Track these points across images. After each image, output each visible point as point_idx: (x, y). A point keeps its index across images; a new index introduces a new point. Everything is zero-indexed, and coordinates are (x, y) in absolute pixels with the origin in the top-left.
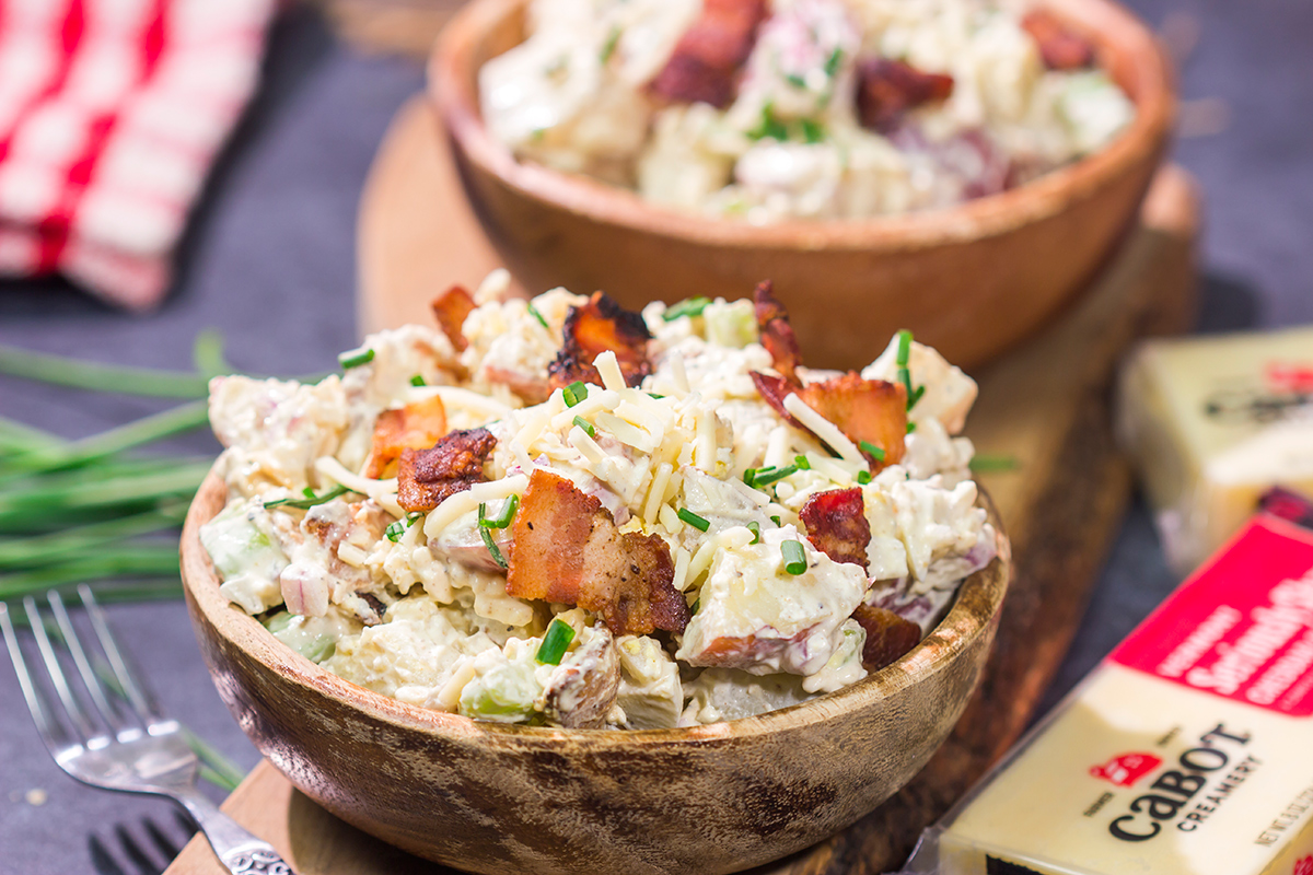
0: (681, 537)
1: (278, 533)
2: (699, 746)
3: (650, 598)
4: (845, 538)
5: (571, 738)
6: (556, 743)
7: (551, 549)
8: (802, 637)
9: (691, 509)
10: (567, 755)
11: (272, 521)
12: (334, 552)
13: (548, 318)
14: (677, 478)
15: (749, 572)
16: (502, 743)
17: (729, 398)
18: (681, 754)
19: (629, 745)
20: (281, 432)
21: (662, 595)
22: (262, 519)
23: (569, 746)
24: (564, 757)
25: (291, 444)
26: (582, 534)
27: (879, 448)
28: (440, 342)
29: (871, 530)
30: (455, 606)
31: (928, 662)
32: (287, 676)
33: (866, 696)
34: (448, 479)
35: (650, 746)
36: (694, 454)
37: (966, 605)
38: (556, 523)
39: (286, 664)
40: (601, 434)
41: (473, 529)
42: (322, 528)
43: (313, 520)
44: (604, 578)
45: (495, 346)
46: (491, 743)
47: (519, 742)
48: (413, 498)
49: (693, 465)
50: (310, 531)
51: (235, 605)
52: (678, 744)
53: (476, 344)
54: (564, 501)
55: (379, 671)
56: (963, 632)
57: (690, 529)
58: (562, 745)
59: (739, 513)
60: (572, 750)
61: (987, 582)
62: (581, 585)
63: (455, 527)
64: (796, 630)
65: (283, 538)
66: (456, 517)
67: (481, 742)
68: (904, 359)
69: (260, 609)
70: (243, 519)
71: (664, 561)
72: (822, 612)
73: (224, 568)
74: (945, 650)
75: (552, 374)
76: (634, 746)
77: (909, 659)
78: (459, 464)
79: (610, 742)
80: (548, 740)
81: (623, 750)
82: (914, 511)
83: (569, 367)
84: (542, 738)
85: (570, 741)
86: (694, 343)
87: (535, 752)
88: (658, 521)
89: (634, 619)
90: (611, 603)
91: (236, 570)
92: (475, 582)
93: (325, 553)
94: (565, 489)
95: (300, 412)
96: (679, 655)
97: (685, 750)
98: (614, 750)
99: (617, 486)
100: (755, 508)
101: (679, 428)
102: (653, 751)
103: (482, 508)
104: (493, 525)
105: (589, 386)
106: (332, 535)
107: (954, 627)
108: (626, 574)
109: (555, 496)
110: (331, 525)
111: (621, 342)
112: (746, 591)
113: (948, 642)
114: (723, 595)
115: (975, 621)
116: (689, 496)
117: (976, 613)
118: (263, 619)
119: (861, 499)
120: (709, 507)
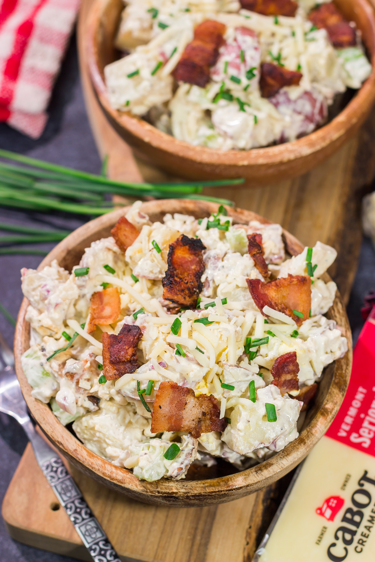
0: (222, 393)
1: (54, 372)
2: (232, 490)
4: (289, 373)
5: (180, 491)
6: (173, 493)
8: (274, 442)
9: (226, 383)
10: (178, 496)
11: (51, 367)
12: (78, 383)
14: (221, 369)
15: (253, 420)
16: (151, 492)
17: (237, 287)
18: (225, 494)
19: (204, 493)
20: (52, 310)
22: (47, 366)
23: (179, 493)
24: (177, 497)
25: (56, 314)
26: (182, 405)
27: (300, 311)
29: (300, 367)
31: (323, 427)
33: (299, 453)
34: (124, 362)
35: (212, 492)
36: (227, 355)
37: (336, 384)
38: (171, 402)
39: (61, 440)
40: (189, 354)
41: (135, 389)
42: (71, 375)
43: (68, 372)
44: (191, 422)
45: (140, 263)
46: (147, 492)
47: (159, 492)
48: (110, 374)
49: (227, 362)
50: (67, 376)
52: (224, 491)
53: (131, 258)
54: (174, 392)
55: (99, 438)
56: (336, 403)
57: (226, 390)
58: (176, 493)
59: (246, 379)
60: (180, 495)
61: (344, 367)
62: (182, 426)
63: (128, 387)
64: (271, 441)
65: (56, 375)
67: (143, 491)
68: (309, 257)
69: (47, 402)
70: (37, 362)
71: (216, 407)
72: (282, 431)
73: (32, 385)
74: (330, 417)
75: (164, 285)
76: (206, 493)
77: (315, 425)
78: (128, 356)
79: (196, 492)
80: (170, 491)
81: (201, 494)
82: (317, 350)
83: (171, 283)
84: (168, 491)
85: (180, 492)
86: (221, 246)
87: (165, 496)
88: (212, 382)
89: (203, 428)
90: (194, 427)
91: (38, 385)
92: (136, 404)
93: (74, 385)
94: (174, 387)
95: (59, 300)
97: (227, 493)
98: (197, 494)
101: (221, 342)
102: (214, 494)
103: (138, 382)
104: (144, 391)
106: (76, 377)
107: (333, 402)
108: (200, 416)
109: (170, 391)
110: (75, 374)
111: (191, 254)
112: (251, 430)
113: (331, 412)
114: (242, 434)
115: (341, 396)
116: (226, 378)
117: (341, 389)
118: (49, 405)
119: (296, 356)
120: (234, 380)
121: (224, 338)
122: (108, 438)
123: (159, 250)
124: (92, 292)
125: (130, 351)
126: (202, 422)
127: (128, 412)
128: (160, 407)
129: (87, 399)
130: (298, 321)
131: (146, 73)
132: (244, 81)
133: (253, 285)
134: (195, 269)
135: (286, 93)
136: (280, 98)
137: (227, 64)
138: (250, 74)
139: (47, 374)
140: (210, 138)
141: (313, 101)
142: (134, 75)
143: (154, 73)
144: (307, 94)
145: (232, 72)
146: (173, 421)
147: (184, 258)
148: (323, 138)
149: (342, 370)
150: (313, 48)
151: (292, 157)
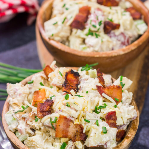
0: (85, 124)
1: (17, 118)
3: (80, 135)
4: (113, 120)
7: (63, 129)
8: (106, 144)
9: (87, 119)
11: (16, 116)
12: (26, 122)
13: (62, 74)
14: (84, 113)
15: (97, 133)
17: (93, 89)
20: (18, 96)
21: (82, 134)
22: (14, 116)
25: (20, 98)
26: (68, 126)
27: (118, 99)
28: (45, 76)
29: (117, 118)
30: (47, 132)
31: (127, 143)
32: (18, 147)
34: (45, 112)
36: (87, 108)
37: (132, 128)
38: (64, 124)
39: (18, 144)
40: (71, 106)
41: (49, 122)
42: (24, 119)
43: (23, 117)
44: (72, 134)
45: (54, 79)
48: (39, 116)
49: (87, 111)
50: (22, 119)
51: (10, 130)
53: (50, 78)
54: (65, 120)
55: (34, 145)
56: (132, 135)
57: (86, 123)
59: (95, 119)
61: (136, 123)
62: (68, 135)
63: (46, 121)
64: (105, 143)
65: (18, 119)
66: (47, 119)
68: (121, 80)
69: (14, 131)
70: (11, 115)
71: (82, 129)
72: (109, 139)
73: (8, 124)
74: (130, 139)
75: (63, 86)
77: (124, 142)
78: (47, 109)
82: (124, 113)
83: (66, 85)
86: (86, 77)
88: (81, 120)
89: (77, 139)
90: (73, 137)
91: (10, 124)
92: (50, 130)
93: (25, 123)
94: (65, 118)
95: (21, 93)
96: (85, 144)
99: (74, 117)
100: (98, 117)
101: (85, 103)
103: (51, 119)
104: (53, 122)
105: (69, 95)
106: (26, 120)
107: (131, 134)
108: (76, 132)
109: (64, 119)
110: (26, 118)
111: (74, 78)
112: (96, 137)
113: (130, 138)
114: (92, 138)
115: (134, 132)
116: (86, 117)
117: (134, 130)
118: (15, 133)
119: (115, 113)
120: (90, 119)
121: (86, 102)
122: (38, 144)
123: (62, 75)
124: (34, 91)
125: (48, 107)
126: (77, 136)
127: (47, 135)
128: (59, 126)
129: (30, 130)
130: (117, 102)
131: (60, 23)
132: (98, 26)
133: (99, 88)
134: (76, 83)
135: (114, 33)
136: (112, 35)
137: (91, 21)
138: (100, 23)
139: (14, 119)
140: (84, 48)
141: (125, 37)
142: (55, 24)
143: (63, 23)
144: (122, 34)
145: (93, 23)
146: (64, 132)
147: (72, 79)
148: (129, 49)
149: (135, 123)
150: (124, 17)
151: (116, 54)
